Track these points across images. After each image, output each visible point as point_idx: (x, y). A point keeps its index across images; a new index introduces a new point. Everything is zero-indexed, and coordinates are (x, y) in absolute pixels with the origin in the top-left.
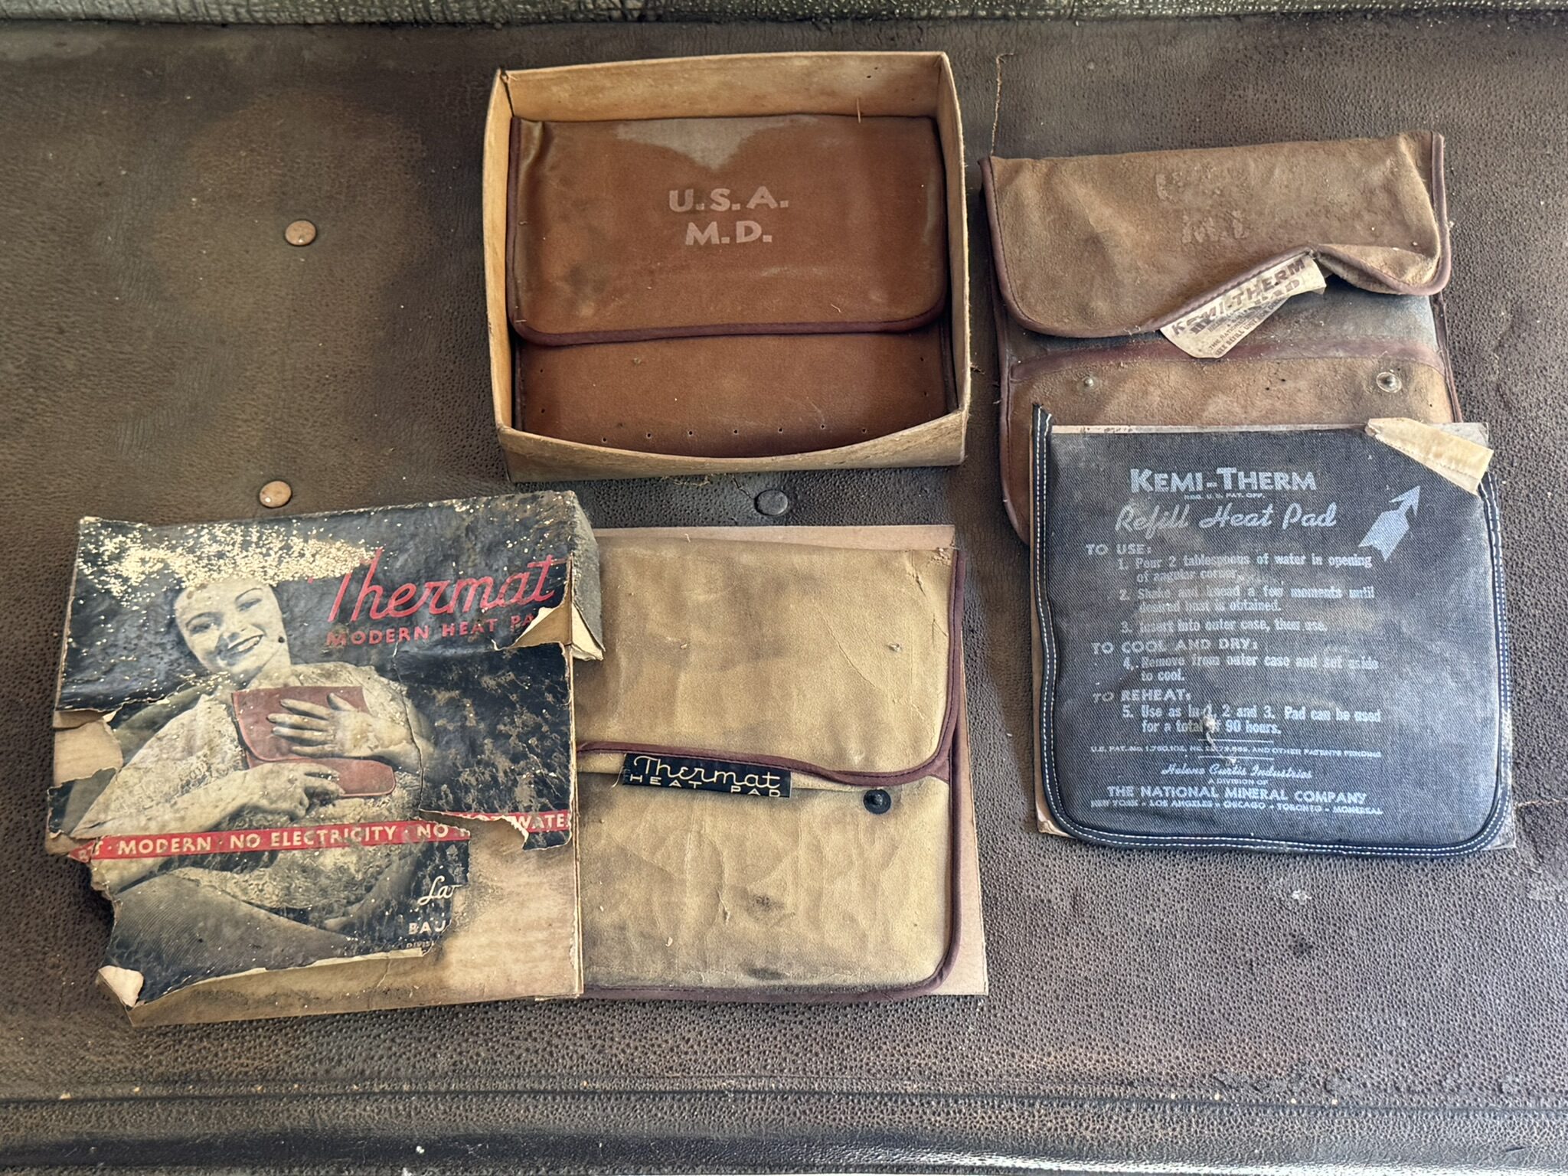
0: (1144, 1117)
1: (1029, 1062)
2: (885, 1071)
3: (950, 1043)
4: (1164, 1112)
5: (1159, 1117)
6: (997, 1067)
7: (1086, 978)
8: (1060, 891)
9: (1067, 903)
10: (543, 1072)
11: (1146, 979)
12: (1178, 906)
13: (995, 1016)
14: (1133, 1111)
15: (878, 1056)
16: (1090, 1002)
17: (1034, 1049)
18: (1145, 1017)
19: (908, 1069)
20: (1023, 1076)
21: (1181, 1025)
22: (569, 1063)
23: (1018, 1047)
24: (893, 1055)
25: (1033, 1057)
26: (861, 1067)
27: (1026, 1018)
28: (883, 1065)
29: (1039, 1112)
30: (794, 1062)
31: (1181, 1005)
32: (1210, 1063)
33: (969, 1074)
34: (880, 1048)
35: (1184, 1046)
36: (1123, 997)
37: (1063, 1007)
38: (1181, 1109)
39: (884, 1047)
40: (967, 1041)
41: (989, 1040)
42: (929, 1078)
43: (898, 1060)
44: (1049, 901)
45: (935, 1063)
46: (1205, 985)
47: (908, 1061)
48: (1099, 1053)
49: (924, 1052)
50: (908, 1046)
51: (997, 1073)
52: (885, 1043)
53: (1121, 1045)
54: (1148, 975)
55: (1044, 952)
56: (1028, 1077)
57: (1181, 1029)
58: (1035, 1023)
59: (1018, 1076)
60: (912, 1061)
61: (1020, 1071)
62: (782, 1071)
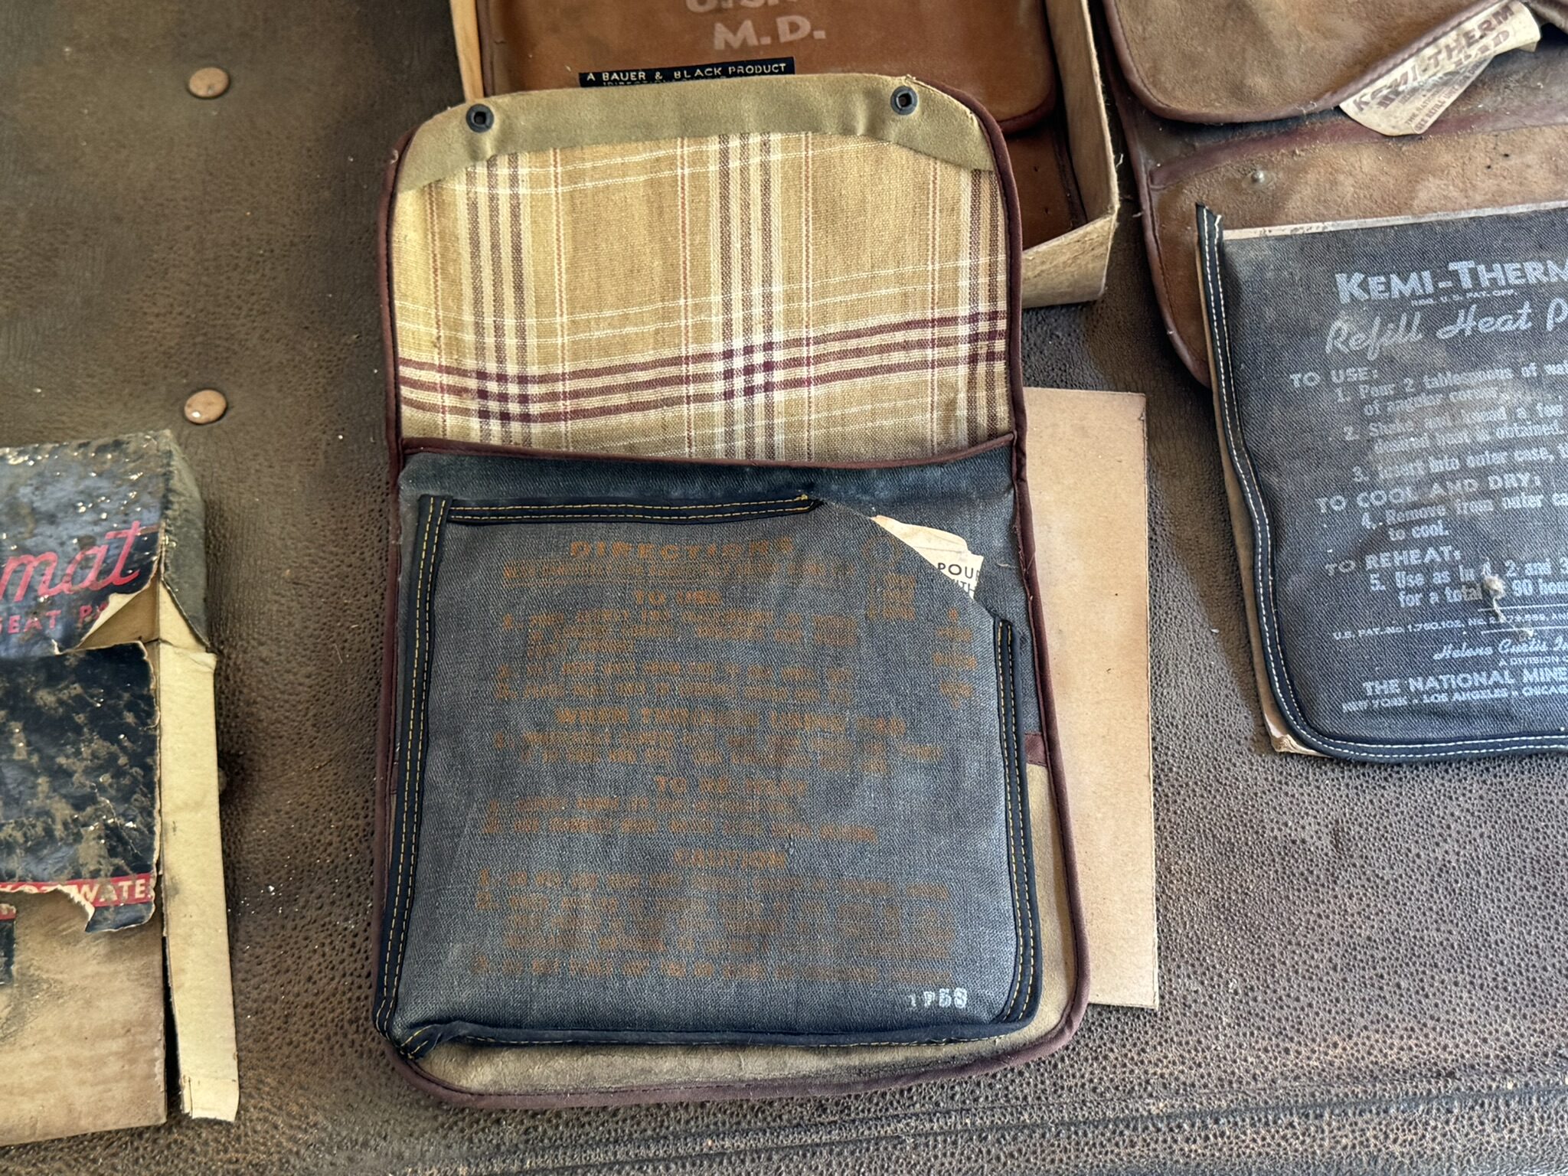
0: (1470, 1118)
1: (1309, 1058)
2: (1117, 1088)
3: (1199, 1042)
4: (1497, 1108)
5: (1490, 1116)
6: (1266, 1069)
7: (1369, 939)
8: (1315, 827)
9: (1326, 840)
10: (649, 1132)
11: (1450, 932)
12: (1476, 834)
13: (1255, 1000)
14: (1456, 1111)
15: (1104, 1068)
16: (1379, 971)
17: (1314, 1040)
18: (1456, 984)
19: (1147, 1082)
20: (1303, 1079)
21: (1505, 989)
22: (685, 1117)
23: (1292, 1039)
24: (1125, 1065)
25: (1314, 1051)
26: (1083, 1085)
27: (1298, 1000)
28: (1112, 1080)
29: (1329, 1125)
30: (990, 1086)
31: (1502, 963)
32: (1552, 1037)
33: (1231, 1082)
34: (1106, 1057)
35: (1514, 1017)
36: (1422, 960)
37: (1345, 980)
38: (1519, 1102)
39: (1111, 1055)
40: (1221, 1037)
41: (1252, 1034)
42: (1177, 1093)
43: (1132, 1072)
44: (1303, 841)
45: (1182, 1072)
46: (1529, 933)
47: (1146, 1072)
48: (1402, 1038)
49: (1166, 1057)
50: (1143, 1050)
51: (1268, 1076)
52: (1112, 1050)
53: (1431, 1023)
54: (1450, 927)
55: (1307, 908)
56: (1311, 1079)
57: (1506, 995)
58: (1310, 1005)
59: (1297, 1078)
60: (1151, 1071)
61: (1297, 1071)
62: (976, 1100)
